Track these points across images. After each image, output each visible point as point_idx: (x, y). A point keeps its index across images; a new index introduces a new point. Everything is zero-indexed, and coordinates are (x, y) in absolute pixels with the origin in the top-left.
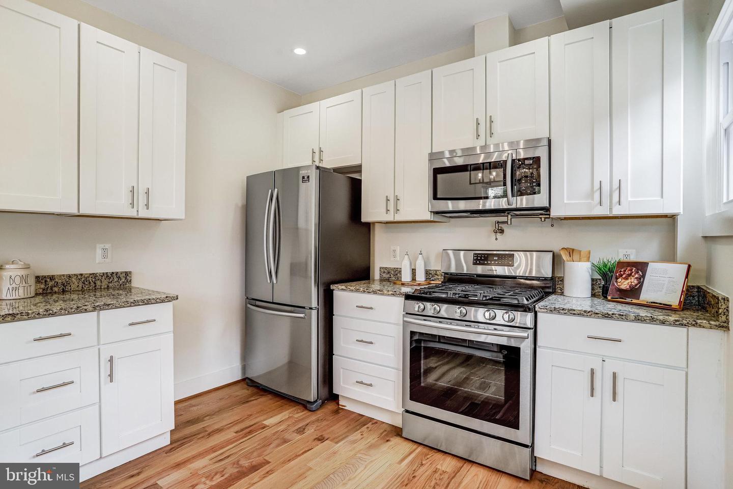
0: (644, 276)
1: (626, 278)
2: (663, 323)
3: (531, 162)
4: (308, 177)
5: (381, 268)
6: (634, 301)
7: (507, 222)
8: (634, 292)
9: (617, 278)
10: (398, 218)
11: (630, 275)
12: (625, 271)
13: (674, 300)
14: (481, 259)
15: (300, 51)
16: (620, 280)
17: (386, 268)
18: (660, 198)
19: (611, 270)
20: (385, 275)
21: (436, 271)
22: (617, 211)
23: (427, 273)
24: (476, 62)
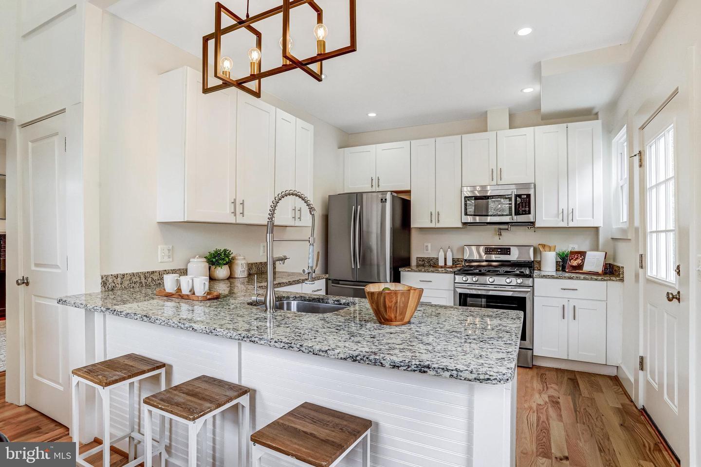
0: (584, 258)
1: (575, 260)
2: (596, 280)
3: (525, 196)
4: (386, 200)
5: (417, 258)
6: (580, 271)
7: (508, 229)
8: (580, 267)
9: (570, 260)
10: (438, 226)
11: (577, 258)
12: (574, 256)
13: (600, 269)
14: (490, 251)
15: (372, 115)
16: (572, 261)
17: (421, 258)
18: (592, 219)
19: (567, 256)
20: (420, 263)
21: (458, 259)
22: (571, 224)
23: (453, 260)
24: (490, 135)
